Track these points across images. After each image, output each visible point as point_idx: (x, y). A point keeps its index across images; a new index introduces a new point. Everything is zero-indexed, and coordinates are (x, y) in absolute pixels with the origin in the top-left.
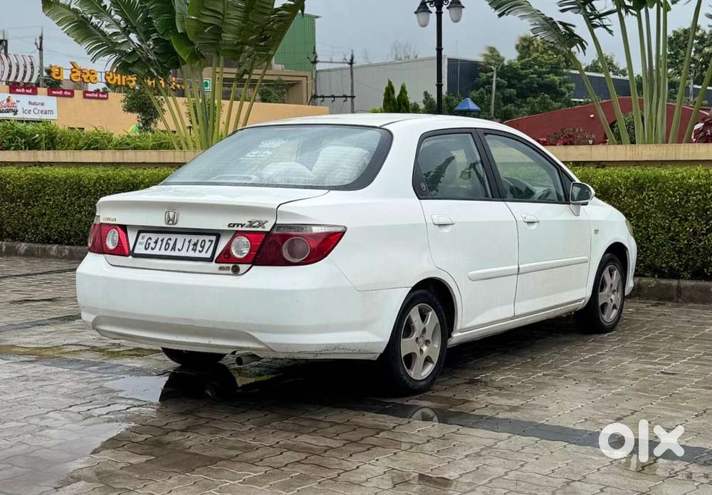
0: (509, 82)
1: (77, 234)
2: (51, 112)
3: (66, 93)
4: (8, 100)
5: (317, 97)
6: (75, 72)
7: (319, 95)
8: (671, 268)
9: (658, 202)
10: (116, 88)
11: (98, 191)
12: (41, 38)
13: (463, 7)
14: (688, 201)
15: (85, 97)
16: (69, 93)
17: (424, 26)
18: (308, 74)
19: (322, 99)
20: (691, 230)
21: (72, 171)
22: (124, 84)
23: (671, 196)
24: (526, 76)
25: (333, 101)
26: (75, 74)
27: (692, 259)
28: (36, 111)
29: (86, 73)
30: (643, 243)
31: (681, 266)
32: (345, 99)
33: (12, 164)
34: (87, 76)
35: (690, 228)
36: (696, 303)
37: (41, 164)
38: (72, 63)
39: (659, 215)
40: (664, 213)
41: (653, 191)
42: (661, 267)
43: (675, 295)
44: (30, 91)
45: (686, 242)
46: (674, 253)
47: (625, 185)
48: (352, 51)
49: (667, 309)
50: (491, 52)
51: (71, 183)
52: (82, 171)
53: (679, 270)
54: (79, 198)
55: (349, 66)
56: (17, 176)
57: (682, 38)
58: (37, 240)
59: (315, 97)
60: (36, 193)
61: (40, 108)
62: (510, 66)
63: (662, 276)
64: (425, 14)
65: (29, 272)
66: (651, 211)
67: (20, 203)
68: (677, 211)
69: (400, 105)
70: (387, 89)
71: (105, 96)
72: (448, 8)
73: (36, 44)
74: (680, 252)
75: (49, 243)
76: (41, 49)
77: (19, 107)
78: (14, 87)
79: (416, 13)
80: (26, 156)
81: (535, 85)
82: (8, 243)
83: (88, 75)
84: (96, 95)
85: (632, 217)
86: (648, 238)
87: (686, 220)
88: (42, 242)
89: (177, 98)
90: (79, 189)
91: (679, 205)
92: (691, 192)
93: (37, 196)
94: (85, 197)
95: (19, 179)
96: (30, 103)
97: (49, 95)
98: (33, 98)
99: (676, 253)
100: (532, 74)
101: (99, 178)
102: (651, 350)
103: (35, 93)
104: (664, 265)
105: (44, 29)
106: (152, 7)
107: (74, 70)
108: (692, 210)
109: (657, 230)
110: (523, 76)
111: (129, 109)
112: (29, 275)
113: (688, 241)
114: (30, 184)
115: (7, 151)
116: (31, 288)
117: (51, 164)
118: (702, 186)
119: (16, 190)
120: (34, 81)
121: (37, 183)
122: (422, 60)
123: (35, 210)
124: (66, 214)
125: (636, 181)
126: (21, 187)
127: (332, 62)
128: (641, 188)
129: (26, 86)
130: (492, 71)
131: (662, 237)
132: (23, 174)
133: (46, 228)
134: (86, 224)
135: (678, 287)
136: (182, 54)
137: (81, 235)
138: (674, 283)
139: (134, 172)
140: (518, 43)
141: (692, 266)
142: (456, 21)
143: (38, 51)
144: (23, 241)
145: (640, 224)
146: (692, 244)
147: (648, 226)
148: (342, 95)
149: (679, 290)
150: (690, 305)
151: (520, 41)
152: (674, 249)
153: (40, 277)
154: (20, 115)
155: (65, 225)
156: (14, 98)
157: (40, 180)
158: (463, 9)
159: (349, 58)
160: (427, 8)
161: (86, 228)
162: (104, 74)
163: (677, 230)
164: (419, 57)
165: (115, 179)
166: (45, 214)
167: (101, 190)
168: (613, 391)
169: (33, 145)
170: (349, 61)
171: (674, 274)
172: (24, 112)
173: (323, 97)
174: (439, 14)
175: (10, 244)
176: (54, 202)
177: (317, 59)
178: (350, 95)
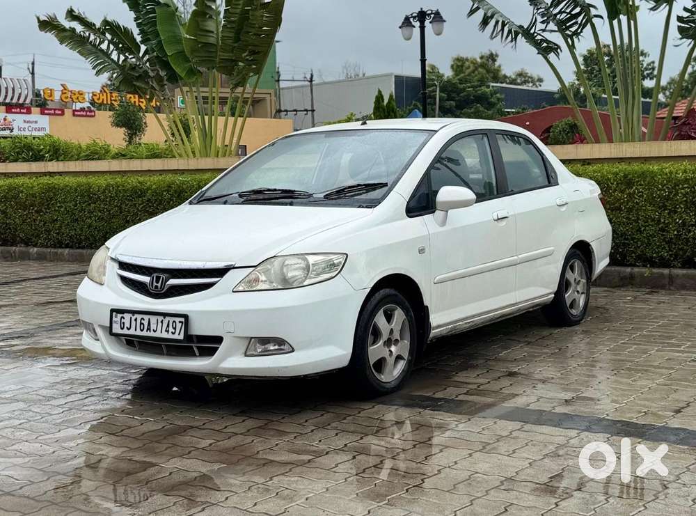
0: (448, 95)
1: (87, 239)
2: (44, 129)
3: (57, 112)
4: (5, 119)
5: (281, 111)
6: (65, 93)
7: (282, 109)
8: (662, 258)
9: (647, 196)
10: (101, 106)
11: (107, 198)
12: (33, 64)
13: (445, 21)
14: (676, 194)
15: (74, 115)
16: (60, 112)
17: (408, 39)
18: (272, 91)
19: (285, 113)
20: (681, 221)
21: (83, 180)
22: (109, 103)
23: (660, 190)
24: (464, 89)
25: (296, 114)
26: (65, 95)
27: (682, 249)
28: (30, 129)
29: (75, 94)
30: (634, 234)
31: (671, 255)
32: (305, 112)
33: (24, 174)
34: (76, 97)
35: (680, 220)
36: (687, 290)
37: (51, 174)
38: (62, 85)
39: (650, 208)
40: (654, 206)
41: (641, 185)
42: (652, 257)
43: (667, 283)
44: (25, 111)
45: (676, 233)
46: (664, 243)
47: (614, 180)
48: (312, 71)
49: (662, 296)
50: (432, 69)
51: (81, 190)
52: (91, 179)
53: (669, 260)
54: (89, 204)
55: (309, 83)
56: (31, 186)
57: (595, 55)
58: (49, 245)
59: (279, 111)
60: (47, 201)
61: (34, 125)
62: (449, 81)
63: (653, 265)
64: (409, 28)
65: (45, 275)
66: (640, 204)
67: (33, 210)
68: (666, 203)
69: (389, 113)
70: (377, 97)
71: (93, 114)
72: (430, 22)
73: (28, 69)
74: (670, 242)
75: (61, 247)
76: (33, 74)
77: (15, 125)
78: (9, 108)
79: (400, 27)
80: (36, 167)
81: (472, 98)
82: (21, 248)
83: (77, 95)
84: (84, 113)
85: (622, 210)
86: (639, 230)
87: (676, 212)
88: (55, 247)
89: (158, 114)
90: (89, 196)
91: (668, 198)
92: (678, 186)
93: (49, 204)
94: (95, 203)
95: (32, 188)
96: (25, 121)
97: (41, 114)
98: (27, 117)
99: (667, 243)
100: (469, 88)
101: (108, 185)
102: (670, 338)
103: (29, 112)
104: (654, 255)
105: (36, 56)
106: (150, 30)
107: (65, 91)
108: (681, 203)
109: (647, 222)
110: (461, 89)
111: (117, 124)
112: (45, 277)
113: (678, 232)
114: (43, 193)
115: (15, 163)
116: (51, 290)
117: (60, 174)
118: (689, 179)
119: (28, 198)
120: (28, 101)
121: (48, 191)
122: (368, 78)
123: (47, 217)
124: (77, 220)
125: (625, 176)
126: (34, 196)
127: (294, 80)
128: (630, 184)
129: (21, 106)
130: (436, 86)
131: (652, 229)
132: (35, 184)
133: (58, 234)
134: (96, 228)
135: (670, 275)
136: (180, 71)
137: (91, 239)
138: (666, 271)
139: (141, 179)
140: (452, 63)
141: (682, 256)
142: (439, 34)
143: (31, 75)
144: (35, 246)
145: (631, 217)
146: (681, 234)
147: (638, 219)
148: (303, 109)
149: (671, 279)
150: (683, 292)
151: (454, 61)
152: (664, 240)
153: (58, 280)
154: (16, 132)
155: (75, 230)
156: (10, 117)
157: (51, 188)
158: (445, 23)
159: (308, 77)
160: (411, 23)
161: (96, 232)
162: (91, 95)
163: (666, 222)
164: (366, 75)
165: (123, 186)
166: (56, 220)
167: (111, 197)
168: (657, 381)
169: (38, 157)
170: (309, 80)
171: (664, 263)
172: (19, 130)
173: (286, 111)
174: (422, 28)
175: (23, 249)
176: (66, 208)
177: (281, 78)
178: (310, 109)
